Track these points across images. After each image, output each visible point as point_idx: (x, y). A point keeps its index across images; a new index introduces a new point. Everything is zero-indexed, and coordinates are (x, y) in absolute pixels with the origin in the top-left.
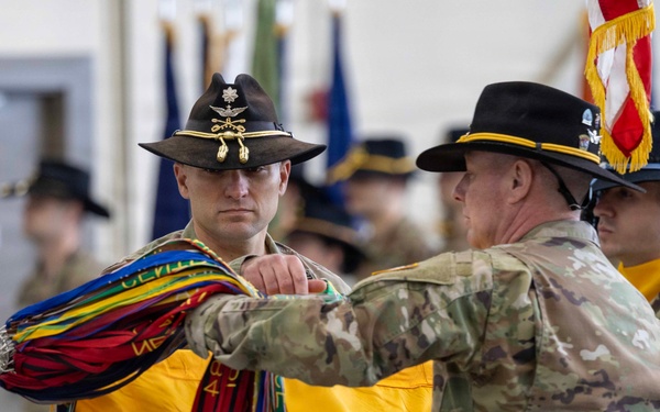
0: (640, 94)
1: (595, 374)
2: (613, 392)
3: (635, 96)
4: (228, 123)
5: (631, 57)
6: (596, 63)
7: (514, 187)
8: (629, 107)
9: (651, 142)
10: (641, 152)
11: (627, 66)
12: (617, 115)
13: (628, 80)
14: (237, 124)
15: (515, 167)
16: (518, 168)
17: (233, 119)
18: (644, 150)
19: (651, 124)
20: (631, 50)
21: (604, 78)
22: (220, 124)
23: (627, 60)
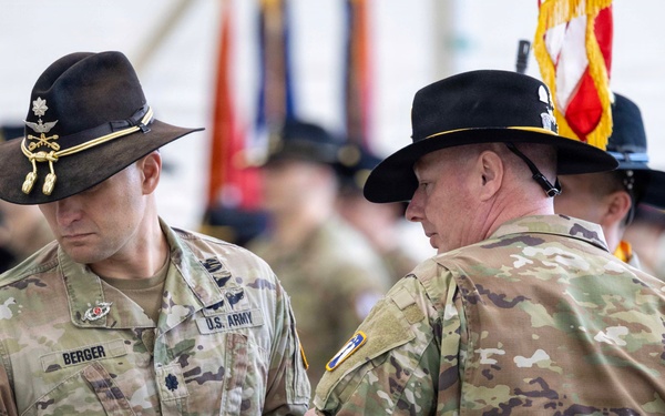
0: (600, 71)
1: (531, 382)
2: (557, 401)
3: (594, 73)
4: (43, 140)
5: (592, 28)
6: (544, 37)
7: (484, 184)
8: (587, 84)
9: (611, 125)
10: (599, 136)
11: (587, 39)
12: (572, 94)
13: (588, 55)
14: (51, 141)
15: (481, 160)
16: (484, 161)
17: (47, 135)
18: (602, 134)
19: (612, 105)
20: (592, 22)
21: (554, 53)
22: (36, 141)
23: (587, 32)
